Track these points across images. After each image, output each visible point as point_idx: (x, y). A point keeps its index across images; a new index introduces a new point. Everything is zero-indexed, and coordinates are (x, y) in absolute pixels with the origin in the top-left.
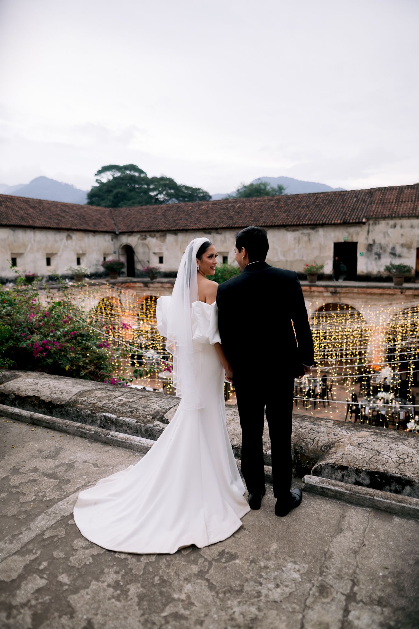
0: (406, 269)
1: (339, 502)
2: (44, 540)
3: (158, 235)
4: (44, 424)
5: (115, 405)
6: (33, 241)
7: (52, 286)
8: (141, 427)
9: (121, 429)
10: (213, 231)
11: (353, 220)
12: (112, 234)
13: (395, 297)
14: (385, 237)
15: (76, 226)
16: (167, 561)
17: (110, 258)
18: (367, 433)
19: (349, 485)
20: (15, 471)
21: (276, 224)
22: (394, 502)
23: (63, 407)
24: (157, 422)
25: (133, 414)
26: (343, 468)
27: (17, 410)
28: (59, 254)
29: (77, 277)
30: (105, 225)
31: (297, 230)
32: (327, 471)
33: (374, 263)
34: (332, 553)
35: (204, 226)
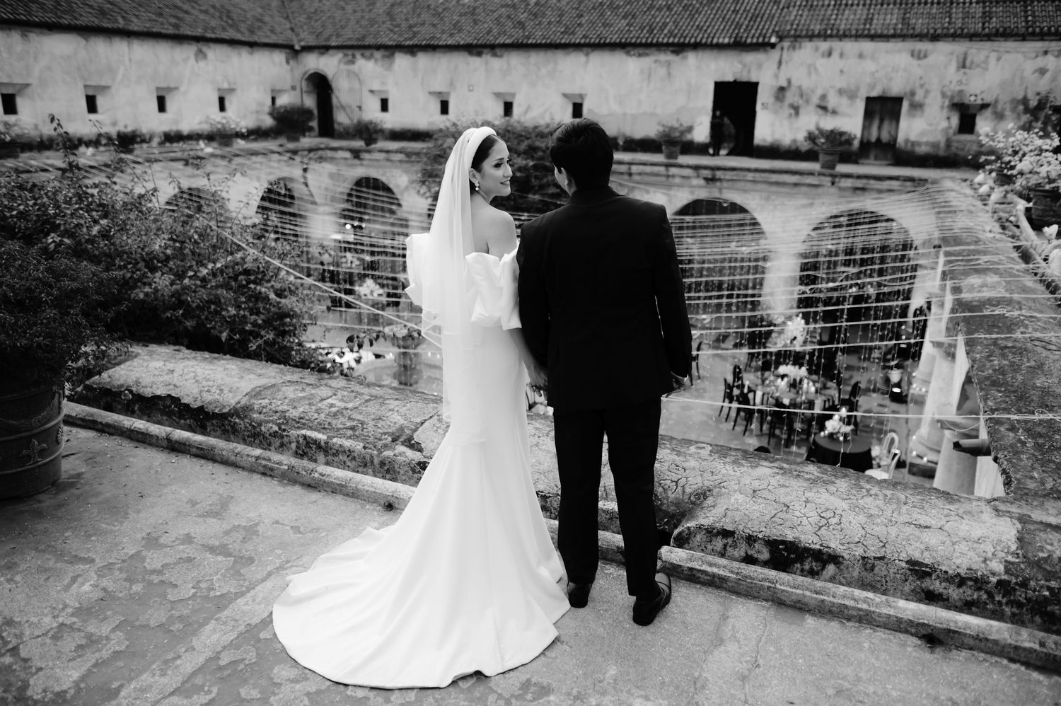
0: (843, 138)
1: (717, 592)
2: (220, 668)
3: (378, 54)
4: (194, 450)
5: (322, 416)
6: (127, 62)
7: (173, 155)
8: (372, 456)
9: (336, 459)
10: (485, 51)
11: (753, 37)
12: (287, 51)
13: (820, 190)
14: (809, 74)
15: (214, 33)
16: (436, 701)
17: (283, 101)
18: (768, 471)
19: (736, 565)
20: (152, 541)
21: (608, 41)
22: (808, 593)
23: (226, 419)
24: (401, 448)
25: (357, 433)
26: (726, 534)
27: (140, 424)
28: (182, 89)
29: (222, 137)
30: (272, 31)
31: (647, 55)
32: (698, 537)
33: (786, 123)
34: (707, 679)
35: (469, 40)
